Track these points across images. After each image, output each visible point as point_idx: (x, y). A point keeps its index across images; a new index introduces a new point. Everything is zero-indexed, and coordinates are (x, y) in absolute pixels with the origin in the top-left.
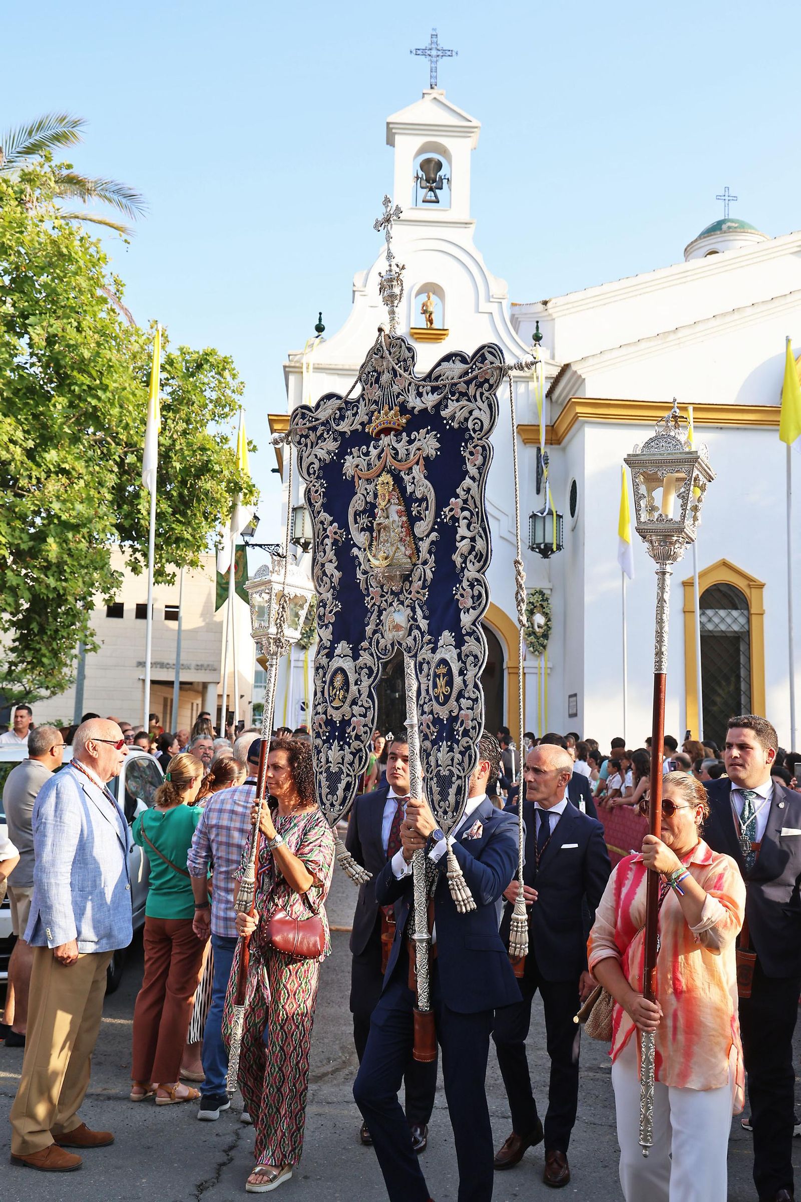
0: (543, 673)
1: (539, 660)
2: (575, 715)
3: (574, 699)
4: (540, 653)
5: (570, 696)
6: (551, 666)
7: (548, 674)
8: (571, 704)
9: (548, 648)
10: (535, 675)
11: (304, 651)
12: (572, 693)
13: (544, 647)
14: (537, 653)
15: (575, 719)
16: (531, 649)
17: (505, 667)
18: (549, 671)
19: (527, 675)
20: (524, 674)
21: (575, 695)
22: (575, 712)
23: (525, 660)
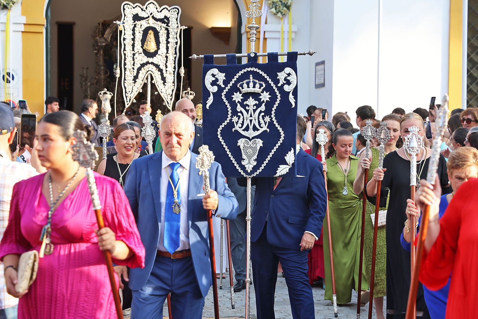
0: (286, 38)
1: (282, 22)
2: (323, 85)
3: (322, 67)
4: (284, 15)
5: (317, 64)
6: (296, 30)
7: (293, 39)
8: (318, 73)
9: (292, 9)
10: (277, 41)
11: (5, 12)
12: (320, 61)
13: (288, 7)
14: (279, 14)
15: (322, 89)
16: (273, 10)
17: (243, 31)
18: (293, 36)
19: (268, 40)
20: (265, 39)
21: (323, 63)
22: (322, 82)
23: (266, 23)
